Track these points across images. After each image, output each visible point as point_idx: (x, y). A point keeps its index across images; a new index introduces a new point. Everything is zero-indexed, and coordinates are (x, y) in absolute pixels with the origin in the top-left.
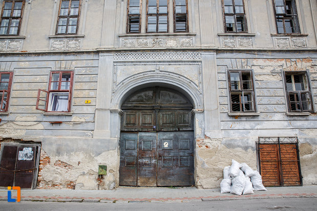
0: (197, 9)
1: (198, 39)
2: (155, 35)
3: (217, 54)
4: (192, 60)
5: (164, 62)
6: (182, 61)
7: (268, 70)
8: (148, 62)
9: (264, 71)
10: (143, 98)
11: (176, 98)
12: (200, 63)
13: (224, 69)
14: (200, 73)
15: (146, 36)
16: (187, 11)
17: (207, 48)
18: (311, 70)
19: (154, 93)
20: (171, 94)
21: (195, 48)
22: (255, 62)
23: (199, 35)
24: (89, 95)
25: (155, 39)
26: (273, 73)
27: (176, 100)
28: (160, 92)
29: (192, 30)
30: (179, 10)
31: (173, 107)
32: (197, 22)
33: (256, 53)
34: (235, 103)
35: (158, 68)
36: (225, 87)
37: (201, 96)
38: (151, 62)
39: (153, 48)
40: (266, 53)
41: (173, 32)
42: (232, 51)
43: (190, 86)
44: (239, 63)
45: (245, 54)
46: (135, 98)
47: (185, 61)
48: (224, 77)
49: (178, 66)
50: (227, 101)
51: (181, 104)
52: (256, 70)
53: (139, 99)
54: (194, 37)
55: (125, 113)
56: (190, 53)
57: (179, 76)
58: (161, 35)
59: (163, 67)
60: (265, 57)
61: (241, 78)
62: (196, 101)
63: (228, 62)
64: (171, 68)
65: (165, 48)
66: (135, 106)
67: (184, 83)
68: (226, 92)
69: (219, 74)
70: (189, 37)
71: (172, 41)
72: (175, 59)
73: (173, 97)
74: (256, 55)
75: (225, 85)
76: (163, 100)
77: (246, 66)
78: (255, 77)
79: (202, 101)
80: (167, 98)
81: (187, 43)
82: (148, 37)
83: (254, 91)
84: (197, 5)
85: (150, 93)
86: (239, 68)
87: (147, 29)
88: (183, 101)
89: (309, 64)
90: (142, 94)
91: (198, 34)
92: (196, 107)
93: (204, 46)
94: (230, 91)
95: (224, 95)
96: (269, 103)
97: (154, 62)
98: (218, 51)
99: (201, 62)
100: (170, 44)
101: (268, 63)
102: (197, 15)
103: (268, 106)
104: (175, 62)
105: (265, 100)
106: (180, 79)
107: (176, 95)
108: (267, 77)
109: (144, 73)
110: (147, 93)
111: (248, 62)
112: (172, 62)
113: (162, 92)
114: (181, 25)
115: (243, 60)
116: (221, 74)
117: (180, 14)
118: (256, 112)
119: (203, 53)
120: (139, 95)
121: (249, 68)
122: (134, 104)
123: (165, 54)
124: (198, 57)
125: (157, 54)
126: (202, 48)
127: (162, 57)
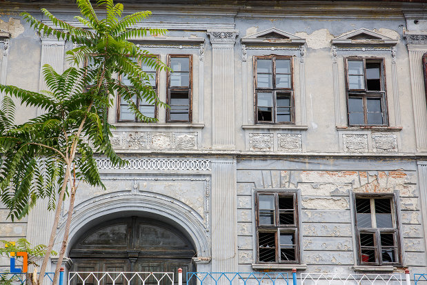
0: (209, 79)
1: (207, 135)
2: (134, 127)
3: (238, 162)
4: (195, 172)
5: (147, 175)
6: (178, 175)
7: (326, 191)
8: (119, 175)
9: (320, 193)
10: (108, 236)
11: (168, 237)
12: (208, 179)
13: (249, 190)
14: (208, 196)
15: (117, 127)
16: (191, 83)
17: (222, 152)
18: (402, 192)
19: (130, 228)
20: (159, 230)
21: (201, 152)
22: (304, 177)
23: (210, 127)
24: (12, 232)
25: (133, 134)
26: (335, 196)
27: (167, 240)
28: (138, 228)
29: (198, 119)
30: (177, 81)
31: (161, 253)
32: (207, 103)
33: (307, 160)
34: (268, 247)
35: (136, 186)
36: (249, 220)
37: (207, 234)
38: (125, 174)
39: (128, 152)
40: (324, 161)
41: (164, 121)
42: (264, 157)
43: (189, 218)
44: (275, 179)
45: (287, 162)
46: (94, 237)
47: (182, 175)
48: (248, 202)
49: (170, 183)
50: (251, 243)
51: (175, 248)
52: (305, 191)
53: (103, 238)
54: (200, 131)
55: (76, 265)
56: (193, 160)
57: (172, 201)
58: (143, 127)
59: (145, 184)
60: (322, 167)
61: (277, 204)
62: (199, 244)
63: (255, 176)
64: (159, 187)
65: (150, 152)
66: (93, 252)
67: (179, 212)
68: (250, 230)
69: (240, 198)
70: (191, 130)
71: (162, 138)
72: (166, 171)
73: (163, 236)
74: (307, 165)
75: (250, 216)
76: (145, 242)
77: (287, 184)
78: (303, 203)
79: (209, 243)
80: (151, 237)
81: (189, 141)
82: (120, 130)
83: (298, 227)
84: (210, 71)
85: (122, 229)
86: (276, 187)
87: (118, 116)
88: (180, 242)
89: (400, 181)
90: (108, 230)
91: (208, 126)
92: (199, 254)
93: (217, 148)
94: (258, 227)
95: (247, 233)
96: (324, 248)
97: (130, 175)
98: (239, 157)
99: (210, 175)
100: (159, 142)
101: (327, 178)
102: (208, 91)
103: (321, 254)
104: (166, 175)
105: (318, 244)
106: (173, 205)
107: (168, 233)
108: (324, 203)
109: (113, 195)
110: (116, 228)
111: (292, 177)
112: (161, 175)
113: (142, 226)
114: (179, 104)
115: (283, 174)
116: (243, 198)
117: (177, 87)
118: (299, 263)
119: (214, 160)
120: (101, 231)
121: (292, 187)
122: (93, 248)
123: (149, 161)
124: (205, 167)
125: (135, 161)
126: (213, 152)
127: (144, 167)
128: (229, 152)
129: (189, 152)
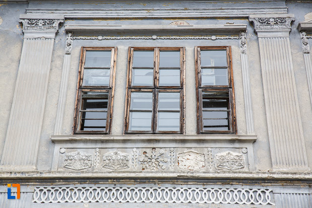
0: (258, 77)
1: (263, 153)
2: (149, 141)
15: (124, 141)
16: (231, 80)
17: (290, 176)
21: (256, 176)
23: (265, 140)
25: (148, 151)
29: (244, 128)
30: (210, 79)
32: (258, 107)
39: (142, 175)
41: (194, 133)
54: (250, 147)
56: (243, 188)
58: (164, 141)
65: (175, 175)
70: (237, 145)
71: (193, 156)
81: (234, 161)
82: (129, 145)
84: (257, 66)
87: (126, 125)
91: (261, 138)
93: (279, 171)
100: (188, 163)
102: (257, 91)
114: (216, 116)
117: (212, 88)
119: (277, 189)
123: (174, 191)
124: (265, 200)
125: (151, 190)
126: (276, 176)
127: (167, 200)
128: (302, 176)
129: (236, 175)
